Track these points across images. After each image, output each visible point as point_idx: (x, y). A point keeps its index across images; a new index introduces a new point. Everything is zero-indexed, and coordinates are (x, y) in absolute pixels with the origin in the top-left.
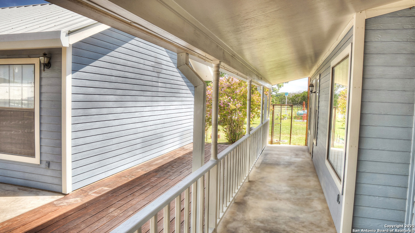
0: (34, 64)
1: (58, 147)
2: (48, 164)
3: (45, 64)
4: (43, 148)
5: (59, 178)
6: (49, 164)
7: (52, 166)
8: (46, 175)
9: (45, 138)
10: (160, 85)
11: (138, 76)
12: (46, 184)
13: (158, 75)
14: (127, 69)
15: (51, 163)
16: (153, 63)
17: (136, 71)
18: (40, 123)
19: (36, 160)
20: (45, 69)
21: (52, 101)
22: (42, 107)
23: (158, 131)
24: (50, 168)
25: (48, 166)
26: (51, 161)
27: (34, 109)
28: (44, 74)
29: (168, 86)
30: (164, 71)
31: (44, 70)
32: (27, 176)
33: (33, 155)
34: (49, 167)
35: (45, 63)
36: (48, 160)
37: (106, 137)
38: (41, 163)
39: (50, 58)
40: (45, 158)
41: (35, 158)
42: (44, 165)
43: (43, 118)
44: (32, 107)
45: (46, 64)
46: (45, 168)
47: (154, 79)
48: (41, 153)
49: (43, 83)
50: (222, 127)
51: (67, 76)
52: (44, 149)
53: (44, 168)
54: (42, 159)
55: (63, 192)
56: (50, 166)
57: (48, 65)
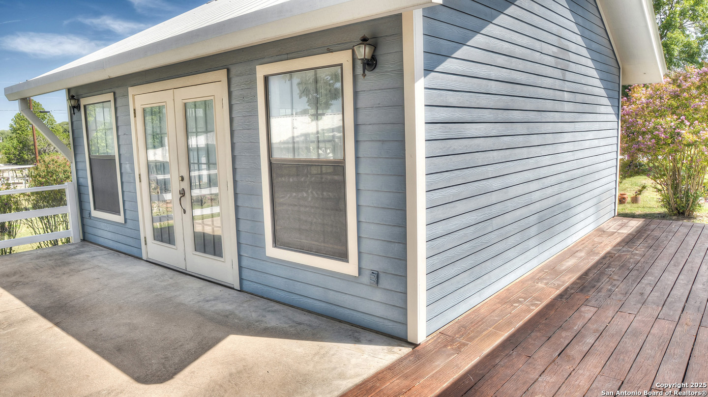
0: (341, 65)
1: (396, 242)
2: (376, 278)
3: (365, 62)
4: (364, 242)
5: (400, 309)
6: (377, 276)
7: (385, 282)
8: (372, 300)
9: (368, 221)
10: (567, 96)
11: (532, 79)
12: (371, 316)
13: (563, 76)
14: (515, 63)
15: (381, 275)
16: (555, 49)
17: (529, 67)
18: (358, 190)
19: (350, 268)
20: (366, 72)
21: (383, 141)
22: (360, 155)
23: (564, 196)
24: (379, 286)
25: (376, 280)
26: (382, 271)
27: (344, 159)
28: (363, 83)
29: (580, 98)
30: (572, 67)
31: (364, 75)
32: (332, 296)
33: (343, 256)
34: (377, 283)
35: (366, 59)
36: (376, 268)
37: (482, 216)
38: (360, 273)
39: (375, 47)
40: (371, 264)
41: (347, 262)
42: (366, 279)
43: (363, 178)
44: (339, 157)
45: (368, 60)
46: (369, 284)
47: (558, 84)
48: (360, 253)
49: (360, 104)
50: (653, 181)
51: (416, 82)
52: (367, 245)
53: (367, 285)
54: (363, 266)
55: (409, 340)
56: (380, 281)
57: (371, 64)
